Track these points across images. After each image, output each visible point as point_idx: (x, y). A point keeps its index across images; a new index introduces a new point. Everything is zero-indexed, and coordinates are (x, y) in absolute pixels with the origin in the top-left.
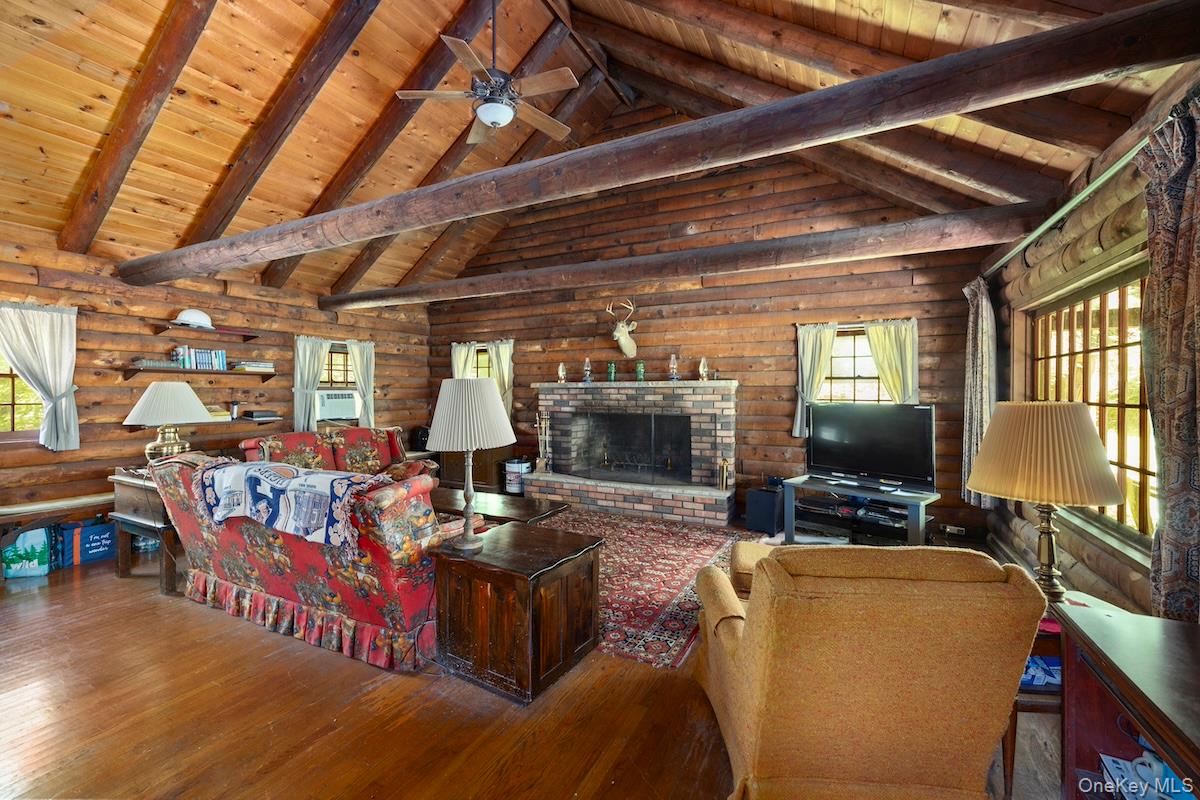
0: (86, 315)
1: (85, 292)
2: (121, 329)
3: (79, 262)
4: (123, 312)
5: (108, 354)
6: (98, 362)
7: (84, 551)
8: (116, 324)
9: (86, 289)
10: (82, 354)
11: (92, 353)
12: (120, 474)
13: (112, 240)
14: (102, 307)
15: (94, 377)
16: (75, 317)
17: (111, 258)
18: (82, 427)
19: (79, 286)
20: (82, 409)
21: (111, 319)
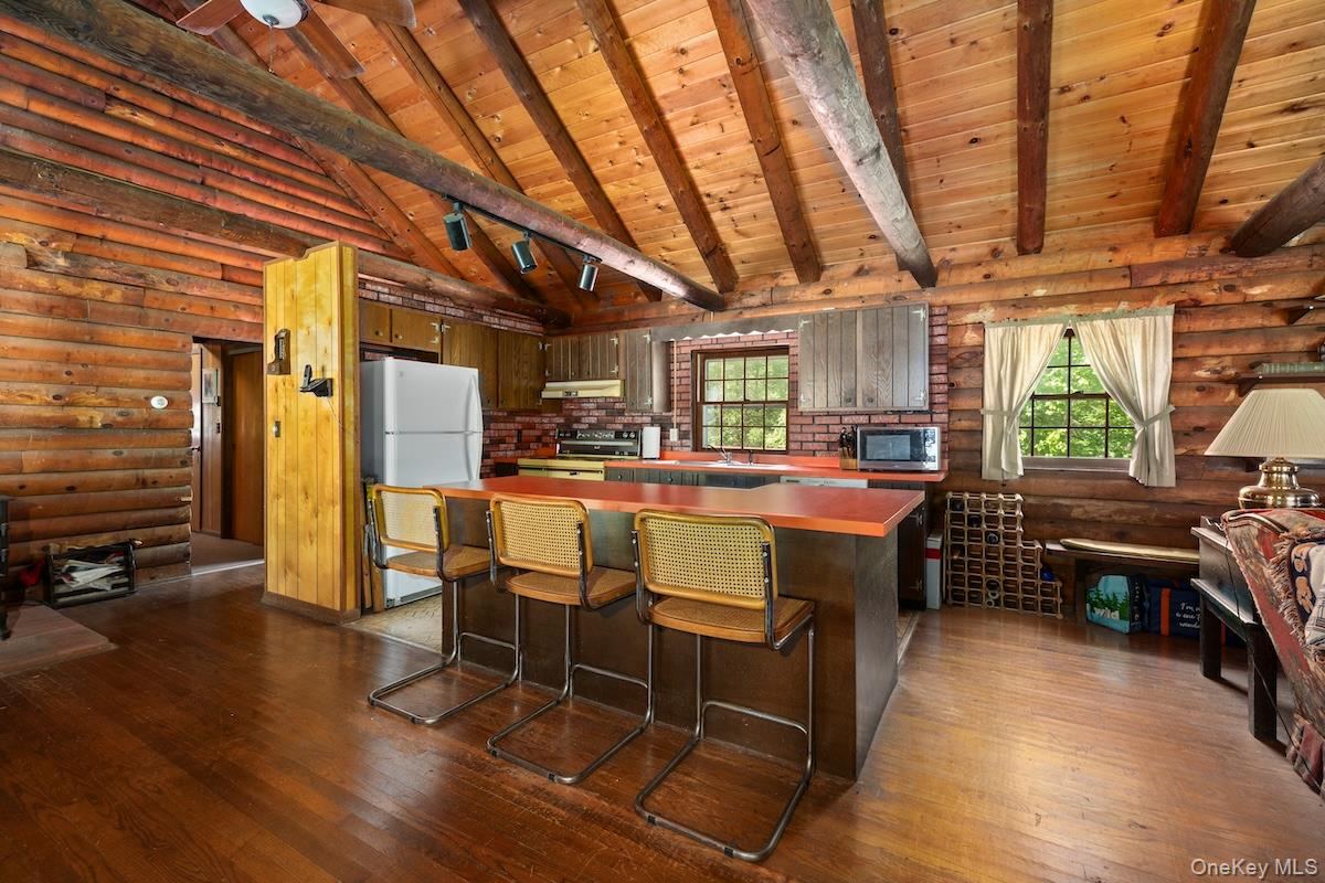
0: (1186, 313)
1: (1186, 283)
2: (1234, 323)
3: (1178, 247)
4: (1238, 299)
5: (1214, 361)
6: (1202, 374)
7: (1173, 621)
8: (1228, 318)
9: (1186, 278)
10: (1182, 365)
11: (1195, 362)
12: (1206, 526)
13: (1224, 202)
14: (1207, 299)
15: (1197, 394)
16: (1171, 317)
17: (1223, 227)
18: (1178, 459)
19: (1178, 276)
20: (1179, 435)
21: (1219, 312)
